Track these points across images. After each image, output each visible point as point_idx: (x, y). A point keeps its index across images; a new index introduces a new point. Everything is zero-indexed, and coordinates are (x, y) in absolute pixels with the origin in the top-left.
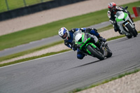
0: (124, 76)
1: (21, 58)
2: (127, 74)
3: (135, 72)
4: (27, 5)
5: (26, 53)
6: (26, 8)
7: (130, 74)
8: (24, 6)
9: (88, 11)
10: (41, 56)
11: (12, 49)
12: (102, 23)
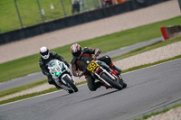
0: (150, 116)
1: (17, 95)
2: (153, 114)
3: (164, 111)
4: (25, 27)
5: (23, 88)
6: (23, 29)
7: (157, 114)
8: (20, 28)
9: (104, 33)
10: (43, 92)
11: (5, 83)
12: (122, 49)
